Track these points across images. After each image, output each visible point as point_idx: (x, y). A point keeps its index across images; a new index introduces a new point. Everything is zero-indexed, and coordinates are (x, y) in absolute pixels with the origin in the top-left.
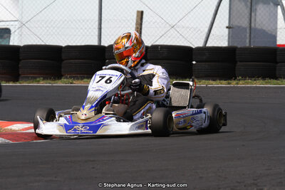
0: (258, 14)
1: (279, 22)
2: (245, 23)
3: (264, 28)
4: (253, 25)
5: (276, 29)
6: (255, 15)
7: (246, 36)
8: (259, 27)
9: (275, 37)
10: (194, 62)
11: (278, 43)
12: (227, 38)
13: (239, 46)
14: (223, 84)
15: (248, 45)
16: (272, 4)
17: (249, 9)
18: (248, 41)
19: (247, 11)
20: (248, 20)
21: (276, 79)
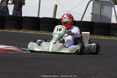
0: (104, 9)
2: (98, 13)
4: (102, 13)
7: (98, 18)
8: (104, 15)
11: (112, 22)
12: (91, 18)
13: (95, 22)
15: (99, 22)
17: (100, 7)
18: (99, 20)
19: (99, 8)
20: (100, 11)
21: (110, 36)
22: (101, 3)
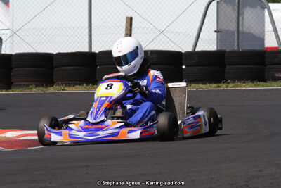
0: (245, 17)
1: (266, 25)
2: (233, 27)
3: (252, 32)
4: (240, 29)
5: (264, 31)
6: (243, 19)
7: (234, 39)
8: (248, 31)
9: (262, 40)
10: (184, 67)
11: (267, 45)
12: (216, 42)
13: (228, 50)
14: (212, 87)
15: (236, 49)
16: (259, 8)
17: (236, 13)
18: (236, 44)
19: (234, 15)
20: (235, 23)
21: (265, 81)
22: (237, 5)
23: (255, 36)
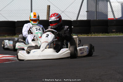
0: (99, 5)
2: (93, 9)
3: (102, 11)
4: (97, 10)
5: (108, 12)
6: (98, 6)
7: (94, 15)
8: (100, 11)
9: (107, 15)
11: (109, 18)
12: (86, 16)
13: (92, 20)
15: (95, 19)
16: (105, 1)
17: (95, 3)
18: (95, 17)
19: (95, 5)
20: (95, 8)
21: (108, 33)
23: (104, 14)
